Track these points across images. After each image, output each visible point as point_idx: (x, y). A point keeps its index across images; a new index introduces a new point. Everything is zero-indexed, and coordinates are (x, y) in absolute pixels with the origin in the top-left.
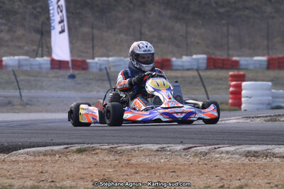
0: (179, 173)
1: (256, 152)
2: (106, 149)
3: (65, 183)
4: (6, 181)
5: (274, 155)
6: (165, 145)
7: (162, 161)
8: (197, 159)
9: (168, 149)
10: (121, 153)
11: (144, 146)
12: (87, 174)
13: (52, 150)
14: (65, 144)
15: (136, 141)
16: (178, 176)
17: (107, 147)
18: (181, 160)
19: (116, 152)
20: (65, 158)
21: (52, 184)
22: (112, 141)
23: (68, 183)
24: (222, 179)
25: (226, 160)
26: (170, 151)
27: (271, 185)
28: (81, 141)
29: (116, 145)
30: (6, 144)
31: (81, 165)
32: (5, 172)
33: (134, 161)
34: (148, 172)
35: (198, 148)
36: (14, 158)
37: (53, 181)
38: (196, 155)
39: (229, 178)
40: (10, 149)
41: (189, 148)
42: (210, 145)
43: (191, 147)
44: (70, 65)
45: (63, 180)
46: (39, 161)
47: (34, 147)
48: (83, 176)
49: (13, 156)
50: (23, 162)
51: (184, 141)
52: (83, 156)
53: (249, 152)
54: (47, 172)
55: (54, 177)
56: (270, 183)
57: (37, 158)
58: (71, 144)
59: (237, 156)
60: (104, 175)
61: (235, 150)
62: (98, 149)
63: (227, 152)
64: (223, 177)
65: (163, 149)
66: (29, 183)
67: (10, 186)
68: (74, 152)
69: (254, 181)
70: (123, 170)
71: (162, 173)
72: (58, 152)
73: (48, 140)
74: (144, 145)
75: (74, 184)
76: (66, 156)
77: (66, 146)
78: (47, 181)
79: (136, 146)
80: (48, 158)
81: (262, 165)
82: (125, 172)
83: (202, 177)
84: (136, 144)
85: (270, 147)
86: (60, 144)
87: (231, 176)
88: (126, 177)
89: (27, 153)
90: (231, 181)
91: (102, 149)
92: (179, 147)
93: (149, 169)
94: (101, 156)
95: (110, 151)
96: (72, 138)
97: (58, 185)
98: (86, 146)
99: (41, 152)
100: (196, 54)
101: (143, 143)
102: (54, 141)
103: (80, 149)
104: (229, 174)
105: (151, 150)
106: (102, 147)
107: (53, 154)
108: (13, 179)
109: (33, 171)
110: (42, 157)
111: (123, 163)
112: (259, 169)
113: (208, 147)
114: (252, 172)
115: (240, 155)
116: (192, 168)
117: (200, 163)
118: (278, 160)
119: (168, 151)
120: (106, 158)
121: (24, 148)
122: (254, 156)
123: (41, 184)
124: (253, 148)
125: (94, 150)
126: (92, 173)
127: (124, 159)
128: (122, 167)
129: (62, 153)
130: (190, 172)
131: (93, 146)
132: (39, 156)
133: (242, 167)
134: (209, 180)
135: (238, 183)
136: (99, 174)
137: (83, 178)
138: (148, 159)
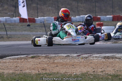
0: (75, 66)
1: (108, 57)
2: (44, 56)
3: (26, 71)
4: (1, 71)
5: (116, 58)
6: (69, 54)
7: (68, 61)
8: (83, 60)
9: (71, 56)
10: (50, 58)
11: (60, 55)
12: (36, 67)
13: (21, 57)
14: (27, 54)
15: (57, 53)
16: (75, 67)
17: (44, 55)
18: (76, 61)
19: (48, 58)
20: (26, 61)
21: (21, 72)
22: (46, 53)
23: (27, 71)
24: (94, 68)
25: (95, 60)
26: (71, 57)
27: (115, 70)
28: (33, 53)
29: (48, 55)
30: (1, 55)
31: (33, 63)
32: (1, 67)
33: (56, 61)
34: (62, 66)
35: (83, 55)
36: (4, 61)
37: (21, 71)
39: (97, 68)
42: (89, 54)
43: (81, 55)
44: (28, 21)
45: (25, 70)
46: (15, 62)
47: (13, 56)
48: (34, 68)
49: (4, 60)
50: (8, 62)
51: (77, 52)
52: (34, 60)
53: (105, 57)
54: (18, 66)
55: (22, 68)
56: (114, 70)
57: (14, 61)
58: (29, 54)
59: (100, 58)
60: (43, 68)
61: (99, 56)
63: (96, 57)
64: (94, 67)
65: (68, 56)
66: (11, 71)
67: (3, 73)
68: (30, 58)
69: (108, 69)
70: (51, 65)
71: (68, 66)
72: (23, 58)
73: (19, 53)
75: (30, 71)
76: (27, 59)
77: (27, 55)
78: (19, 70)
79: (57, 55)
80: (19, 61)
81: (111, 62)
83: (85, 67)
84: (56, 54)
85: (114, 54)
86: (24, 55)
87: (98, 67)
88: (53, 68)
89: (10, 59)
90: (98, 69)
91: (42, 56)
92: (75, 55)
93: (62, 64)
94: (42, 59)
95: (46, 57)
96: (29, 52)
97: (23, 72)
98: (35, 55)
99: (16, 58)
100: (82, 15)
102: (21, 53)
103: (33, 56)
104: (97, 66)
105: (63, 57)
107: (21, 59)
108: (4, 70)
109: (13, 66)
110: (16, 60)
111: (51, 62)
112: (110, 63)
113: (88, 55)
114: (107, 65)
115: (102, 58)
116: (81, 64)
117: (84, 62)
118: (118, 60)
120: (44, 60)
121: (8, 56)
122: (108, 58)
123: (16, 72)
124: (107, 55)
125: (39, 57)
126: (38, 67)
127: (52, 61)
128: (51, 64)
129: (25, 58)
130: (80, 65)
131: (38, 55)
132: (15, 60)
133: (102, 63)
134: (88, 69)
135: (101, 70)
136: (41, 67)
137: (34, 69)
138: (62, 60)
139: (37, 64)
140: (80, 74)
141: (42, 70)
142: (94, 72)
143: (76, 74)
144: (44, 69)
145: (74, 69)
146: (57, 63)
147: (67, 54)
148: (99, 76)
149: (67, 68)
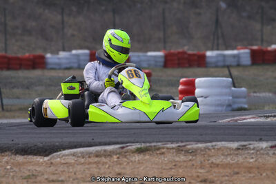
2: (173, 148)
9: (252, 147)
10: (194, 152)
13: (105, 151)
17: (174, 146)
20: (125, 159)
26: (253, 149)
28: (132, 140)
29: (183, 144)
34: (250, 173)
36: (59, 160)
40: (46, 150)
47: (76, 147)
49: (58, 157)
51: (263, 138)
57: (91, 160)
62: (163, 148)
65: (244, 148)
68: (133, 152)
70: (216, 170)
72: (113, 152)
73: (90, 140)
74: (219, 143)
76: (125, 156)
79: (209, 144)
80: (103, 159)
82: (220, 172)
88: (227, 178)
91: (168, 148)
92: (264, 145)
94: (170, 157)
95: (179, 150)
96: (116, 137)
98: (143, 145)
99: (91, 153)
102: (97, 140)
103: (141, 148)
105: (231, 149)
106: (168, 146)
107: (109, 155)
110: (96, 159)
120: (177, 159)
121: (64, 149)
125: (158, 149)
129: (119, 154)
131: (153, 144)
132: (89, 157)
136: (190, 175)
138: (229, 159)
139: (171, 169)
147: (237, 141)
149: (268, 177)
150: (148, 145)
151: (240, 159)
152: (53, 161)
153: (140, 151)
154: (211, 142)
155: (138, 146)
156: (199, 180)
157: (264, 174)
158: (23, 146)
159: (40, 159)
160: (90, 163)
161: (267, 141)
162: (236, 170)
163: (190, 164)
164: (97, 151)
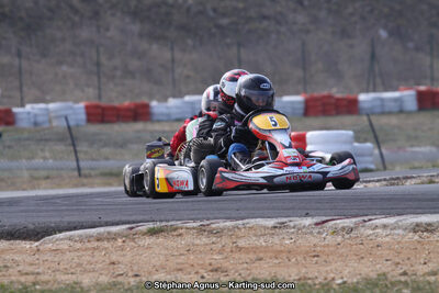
0: (324, 257)
1: (429, 225)
2: (194, 228)
3: (157, 276)
4: (66, 277)
6: (284, 220)
7: (287, 242)
8: (339, 239)
9: (292, 224)
10: (218, 233)
11: (253, 222)
13: (109, 233)
14: (129, 223)
15: (233, 215)
16: (325, 261)
17: (195, 225)
19: (211, 232)
20: (133, 244)
21: (138, 279)
22: (200, 216)
23: (161, 276)
24: (398, 263)
25: (384, 238)
26: (294, 227)
28: (146, 217)
29: (208, 222)
30: (31, 227)
32: (55, 266)
34: (276, 258)
35: (338, 222)
36: (51, 246)
37: (137, 275)
38: (335, 232)
39: (407, 262)
41: (324, 222)
43: (327, 221)
45: (150, 273)
46: (94, 249)
47: (75, 228)
48: (179, 267)
49: (48, 243)
50: (70, 251)
52: (160, 240)
53: (417, 225)
54: (119, 262)
55: (135, 268)
57: (89, 245)
58: (134, 222)
59: (400, 232)
60: (210, 264)
61: (396, 223)
62: (182, 228)
63: (385, 226)
65: (283, 225)
66: (104, 279)
67: (76, 283)
68: (145, 234)
70: (237, 256)
71: (299, 259)
72: (118, 235)
73: (96, 219)
74: (253, 220)
76: (133, 240)
77: (128, 226)
78: (127, 275)
79: (240, 222)
80: (106, 244)
82: (240, 259)
83: (363, 261)
84: (237, 219)
86: (117, 224)
87: (409, 259)
88: (245, 265)
89: (70, 239)
90: (412, 266)
91: (187, 228)
92: (308, 221)
93: (277, 254)
94: (188, 239)
95: (201, 230)
97: (144, 279)
98: (160, 224)
99: (91, 236)
100: (189, 94)
101: (248, 218)
102: (104, 219)
103: (153, 229)
104: (403, 256)
105: (266, 228)
106: (188, 224)
107: (112, 238)
108: (73, 273)
109: (96, 262)
111: (228, 247)
113: (354, 220)
115: (406, 229)
116: (343, 250)
119: (291, 228)
120: (198, 242)
121: (60, 231)
122: (427, 230)
123: (120, 279)
125: (176, 229)
126: (190, 262)
128: (232, 251)
129: (125, 236)
130: (341, 255)
131: (173, 223)
132: (89, 241)
133: (419, 247)
134: (378, 266)
135: (426, 269)
136: (201, 262)
137: (180, 270)
138: (262, 240)
139: (181, 255)
140: (358, 283)
141: (212, 271)
142: (405, 274)
143: (345, 283)
144: (216, 270)
145: (328, 268)
146: (255, 249)
147: (276, 217)
148: (433, 286)
149: (297, 263)
150: (164, 224)
151: (276, 240)
152: (41, 248)
153: (152, 232)
154: (242, 219)
155: (151, 225)
156: (211, 268)
157: (293, 260)
158: (10, 229)
159: (27, 245)
160: (86, 249)
161: (312, 216)
162: (261, 255)
163: (208, 248)
164: (99, 234)
